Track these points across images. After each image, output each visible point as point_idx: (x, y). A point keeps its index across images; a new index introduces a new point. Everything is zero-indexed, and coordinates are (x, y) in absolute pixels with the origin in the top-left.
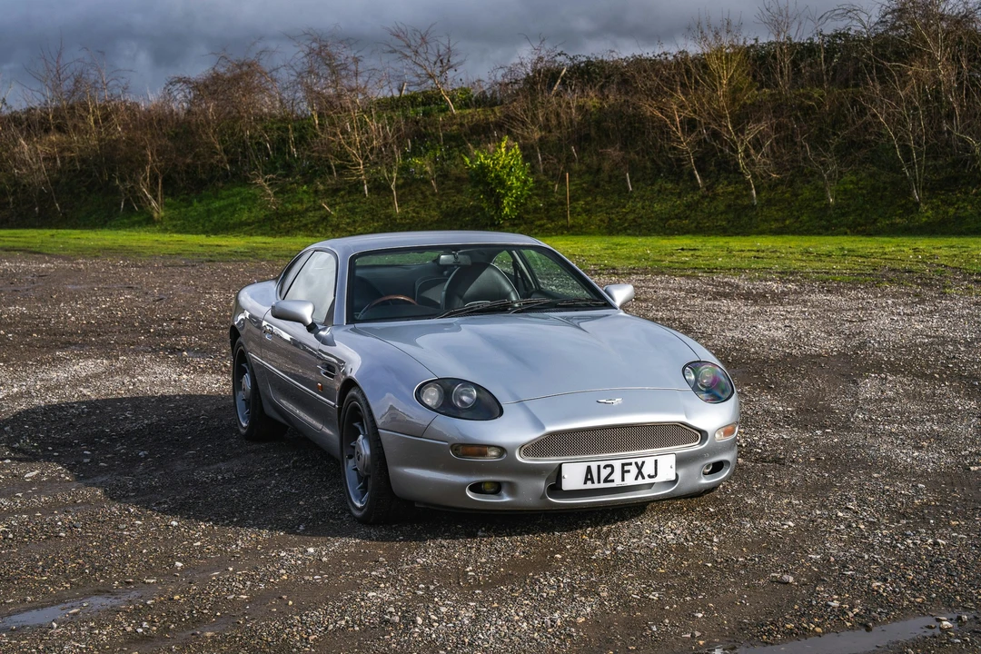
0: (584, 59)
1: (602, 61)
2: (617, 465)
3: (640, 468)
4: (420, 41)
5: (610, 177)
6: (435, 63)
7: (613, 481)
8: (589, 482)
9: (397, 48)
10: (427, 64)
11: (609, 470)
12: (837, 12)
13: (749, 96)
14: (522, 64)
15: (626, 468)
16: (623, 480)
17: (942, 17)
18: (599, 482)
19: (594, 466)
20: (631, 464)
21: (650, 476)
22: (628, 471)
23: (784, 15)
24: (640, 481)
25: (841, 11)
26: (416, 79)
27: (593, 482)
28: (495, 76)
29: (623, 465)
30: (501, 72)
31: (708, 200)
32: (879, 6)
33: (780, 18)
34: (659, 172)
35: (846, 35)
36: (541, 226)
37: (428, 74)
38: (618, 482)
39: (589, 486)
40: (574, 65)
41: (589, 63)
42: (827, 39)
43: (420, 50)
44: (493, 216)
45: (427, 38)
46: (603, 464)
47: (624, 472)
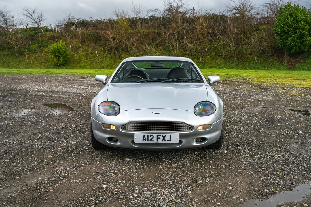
0: (82, 20)
1: (87, 20)
2: (155, 135)
3: (164, 137)
4: (33, 12)
5: (91, 52)
6: (37, 19)
7: (153, 141)
8: (144, 141)
9: (25, 14)
10: (35, 19)
11: (152, 137)
12: (152, 10)
13: (130, 31)
14: (64, 20)
15: (158, 137)
16: (157, 141)
17: (180, 12)
18: (148, 141)
19: (146, 135)
20: (160, 136)
21: (168, 141)
22: (159, 138)
23: (139, 10)
24: (164, 142)
25: (153, 10)
26: (31, 23)
27: (146, 141)
28: (56, 23)
29: (157, 136)
30: (58, 22)
31: (120, 59)
32: (163, 9)
33: (137, 11)
34: (105, 51)
35: (154, 16)
36: (72, 66)
37: (35, 22)
38: (155, 141)
39: (144, 142)
40: (79, 21)
41: (83, 21)
42: (149, 17)
43: (33, 15)
44: (57, 63)
45: (35, 12)
46: (149, 135)
47: (157, 138)
